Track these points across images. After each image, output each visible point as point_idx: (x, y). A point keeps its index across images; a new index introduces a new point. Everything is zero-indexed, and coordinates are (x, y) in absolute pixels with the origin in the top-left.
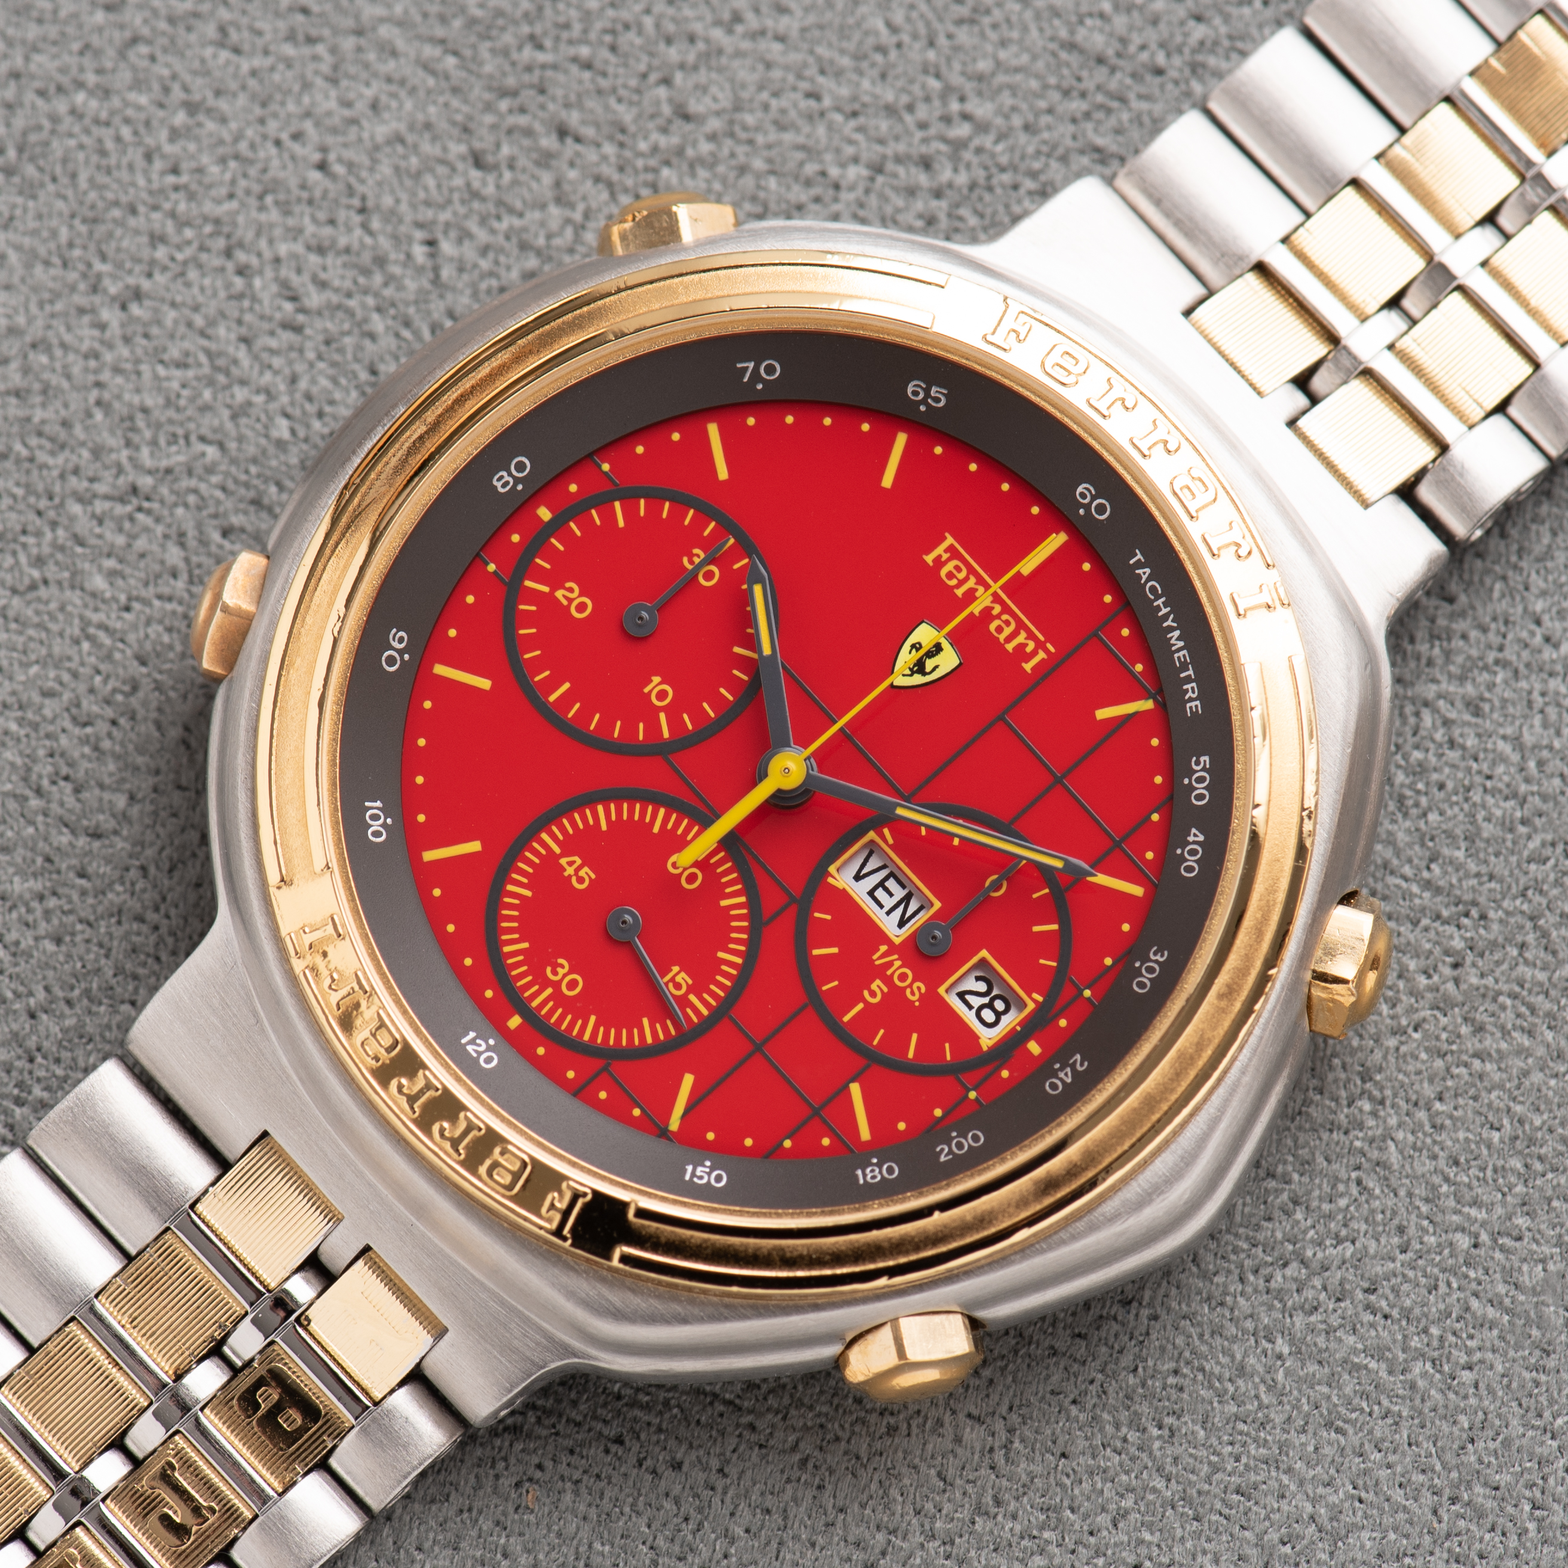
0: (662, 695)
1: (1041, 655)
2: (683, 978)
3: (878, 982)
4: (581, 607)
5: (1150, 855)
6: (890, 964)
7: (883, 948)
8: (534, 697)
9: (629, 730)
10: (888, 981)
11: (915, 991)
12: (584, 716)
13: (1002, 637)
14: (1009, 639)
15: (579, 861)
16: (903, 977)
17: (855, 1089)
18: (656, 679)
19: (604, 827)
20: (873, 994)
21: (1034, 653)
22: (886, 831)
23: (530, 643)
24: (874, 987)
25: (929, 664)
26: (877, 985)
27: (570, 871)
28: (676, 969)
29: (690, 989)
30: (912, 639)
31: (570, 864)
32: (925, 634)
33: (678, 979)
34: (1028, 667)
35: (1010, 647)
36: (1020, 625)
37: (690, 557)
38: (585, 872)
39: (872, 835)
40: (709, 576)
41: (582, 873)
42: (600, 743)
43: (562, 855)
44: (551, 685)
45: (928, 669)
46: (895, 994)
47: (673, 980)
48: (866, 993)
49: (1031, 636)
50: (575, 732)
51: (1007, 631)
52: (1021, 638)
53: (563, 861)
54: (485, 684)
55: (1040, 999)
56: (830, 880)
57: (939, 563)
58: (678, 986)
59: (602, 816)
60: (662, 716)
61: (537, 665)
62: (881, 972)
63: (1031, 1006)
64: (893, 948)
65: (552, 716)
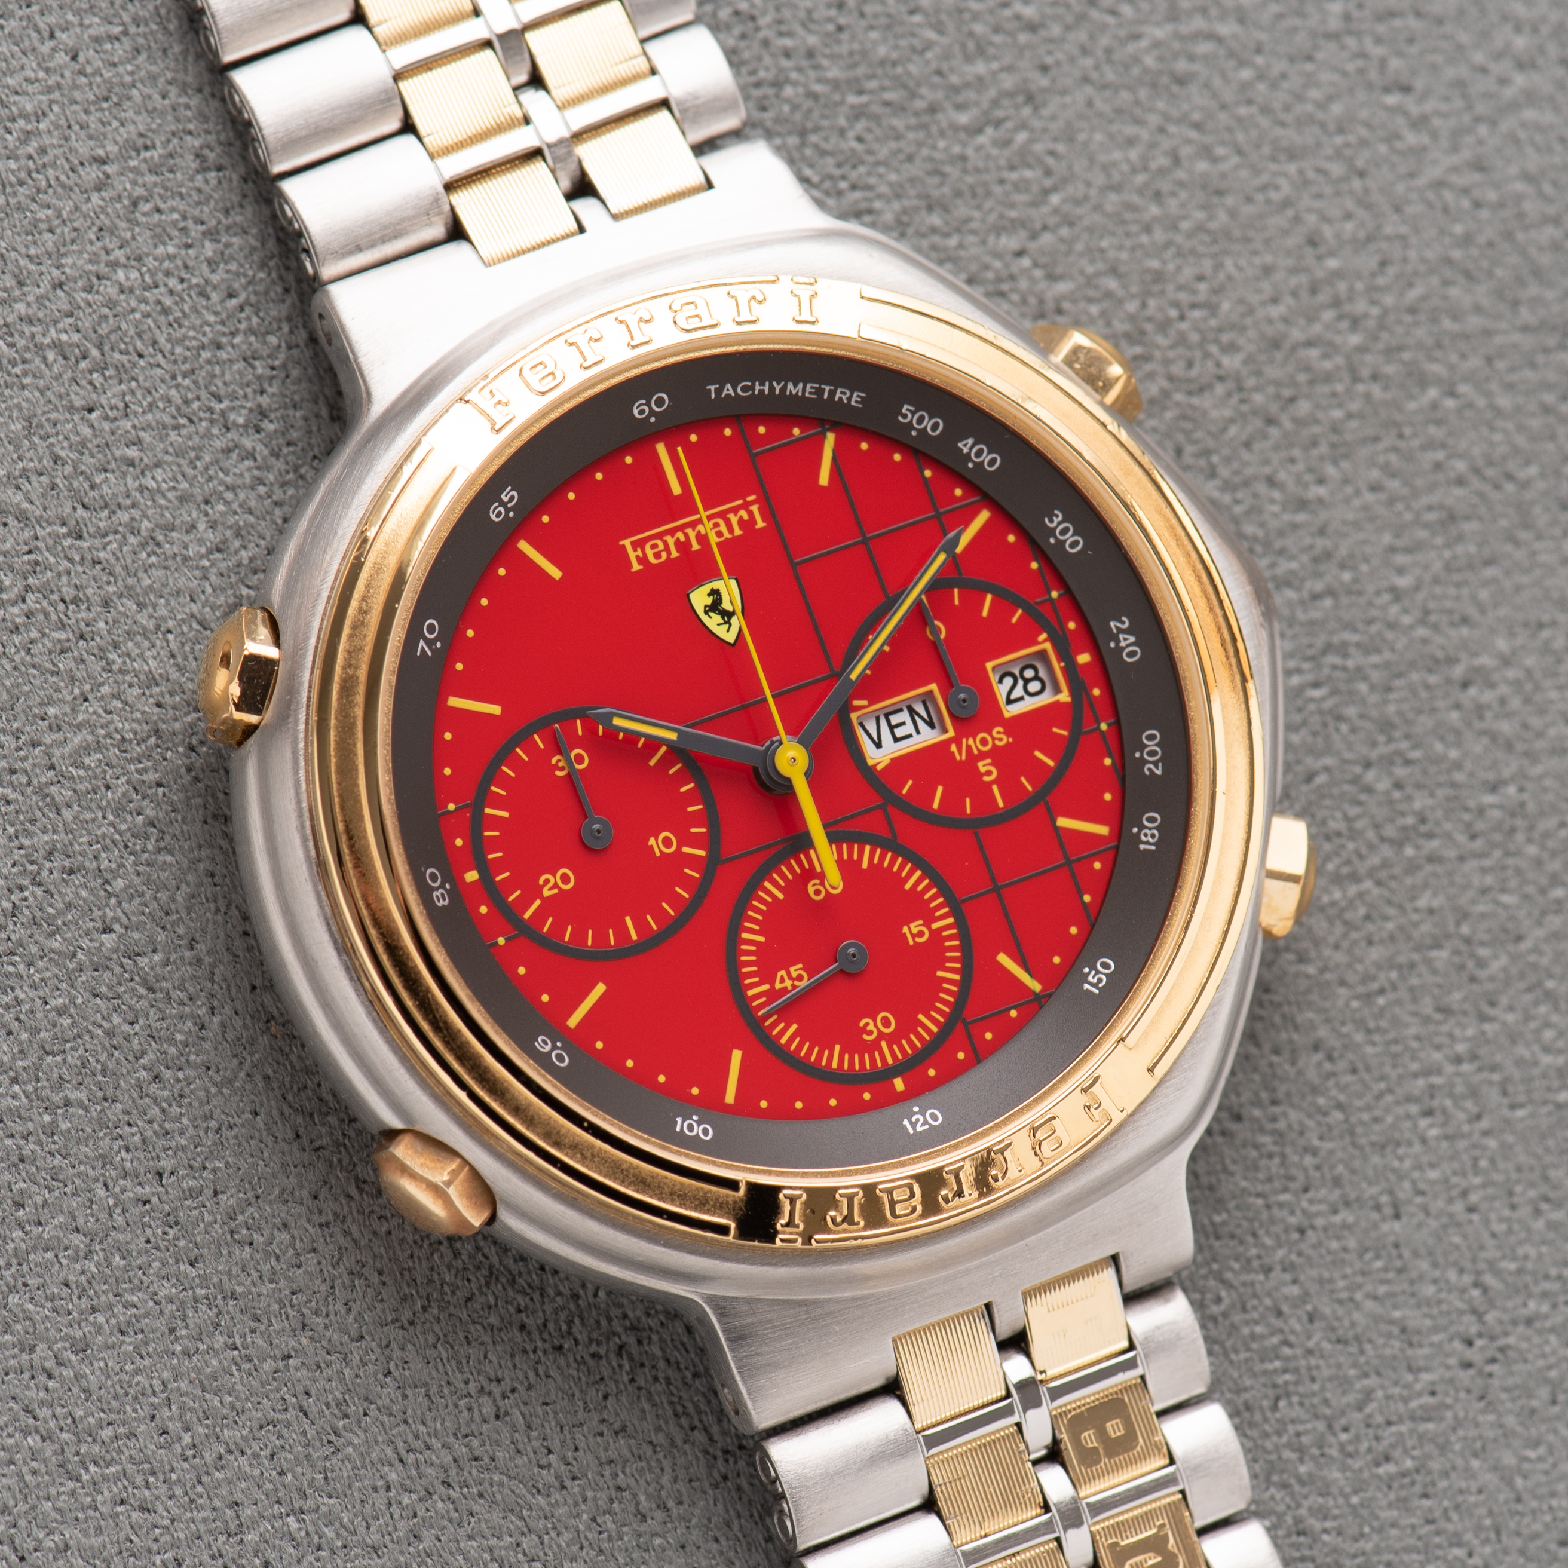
0: (667, 842)
1: (755, 508)
2: (916, 926)
3: (980, 765)
4: (565, 879)
5: (958, 492)
6: (969, 747)
7: (954, 748)
8: (627, 951)
9: (687, 882)
10: (982, 756)
11: (1000, 737)
12: (660, 916)
13: (727, 535)
14: (731, 529)
15: (783, 973)
16: (984, 742)
17: (1063, 822)
18: (652, 841)
19: (762, 939)
20: (989, 773)
21: (751, 514)
22: (856, 703)
23: (579, 936)
24: (983, 769)
25: (726, 605)
26: (983, 766)
27: (788, 983)
28: (905, 929)
29: (927, 925)
30: (700, 611)
31: (782, 980)
32: (699, 598)
33: (915, 931)
34: (760, 524)
35: (738, 532)
36: (722, 515)
37: (556, 767)
38: (794, 971)
39: (854, 716)
40: (579, 759)
41: (794, 974)
42: (688, 911)
43: (773, 985)
44: (622, 933)
45: (730, 608)
46: (996, 755)
47: (914, 936)
48: (986, 779)
49: (735, 510)
50: (671, 929)
51: (723, 528)
52: (734, 519)
53: (778, 986)
54: (600, 989)
55: (1044, 636)
56: (879, 768)
57: (644, 560)
58: (921, 934)
59: (752, 936)
60: (686, 850)
61: (601, 938)
62: (973, 759)
63: (1048, 646)
64: (957, 740)
65: (649, 942)
